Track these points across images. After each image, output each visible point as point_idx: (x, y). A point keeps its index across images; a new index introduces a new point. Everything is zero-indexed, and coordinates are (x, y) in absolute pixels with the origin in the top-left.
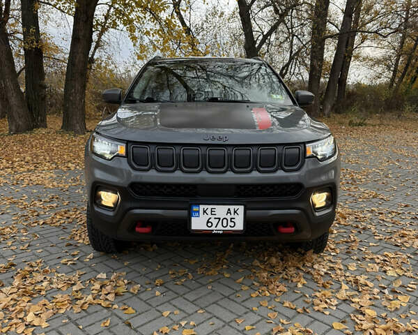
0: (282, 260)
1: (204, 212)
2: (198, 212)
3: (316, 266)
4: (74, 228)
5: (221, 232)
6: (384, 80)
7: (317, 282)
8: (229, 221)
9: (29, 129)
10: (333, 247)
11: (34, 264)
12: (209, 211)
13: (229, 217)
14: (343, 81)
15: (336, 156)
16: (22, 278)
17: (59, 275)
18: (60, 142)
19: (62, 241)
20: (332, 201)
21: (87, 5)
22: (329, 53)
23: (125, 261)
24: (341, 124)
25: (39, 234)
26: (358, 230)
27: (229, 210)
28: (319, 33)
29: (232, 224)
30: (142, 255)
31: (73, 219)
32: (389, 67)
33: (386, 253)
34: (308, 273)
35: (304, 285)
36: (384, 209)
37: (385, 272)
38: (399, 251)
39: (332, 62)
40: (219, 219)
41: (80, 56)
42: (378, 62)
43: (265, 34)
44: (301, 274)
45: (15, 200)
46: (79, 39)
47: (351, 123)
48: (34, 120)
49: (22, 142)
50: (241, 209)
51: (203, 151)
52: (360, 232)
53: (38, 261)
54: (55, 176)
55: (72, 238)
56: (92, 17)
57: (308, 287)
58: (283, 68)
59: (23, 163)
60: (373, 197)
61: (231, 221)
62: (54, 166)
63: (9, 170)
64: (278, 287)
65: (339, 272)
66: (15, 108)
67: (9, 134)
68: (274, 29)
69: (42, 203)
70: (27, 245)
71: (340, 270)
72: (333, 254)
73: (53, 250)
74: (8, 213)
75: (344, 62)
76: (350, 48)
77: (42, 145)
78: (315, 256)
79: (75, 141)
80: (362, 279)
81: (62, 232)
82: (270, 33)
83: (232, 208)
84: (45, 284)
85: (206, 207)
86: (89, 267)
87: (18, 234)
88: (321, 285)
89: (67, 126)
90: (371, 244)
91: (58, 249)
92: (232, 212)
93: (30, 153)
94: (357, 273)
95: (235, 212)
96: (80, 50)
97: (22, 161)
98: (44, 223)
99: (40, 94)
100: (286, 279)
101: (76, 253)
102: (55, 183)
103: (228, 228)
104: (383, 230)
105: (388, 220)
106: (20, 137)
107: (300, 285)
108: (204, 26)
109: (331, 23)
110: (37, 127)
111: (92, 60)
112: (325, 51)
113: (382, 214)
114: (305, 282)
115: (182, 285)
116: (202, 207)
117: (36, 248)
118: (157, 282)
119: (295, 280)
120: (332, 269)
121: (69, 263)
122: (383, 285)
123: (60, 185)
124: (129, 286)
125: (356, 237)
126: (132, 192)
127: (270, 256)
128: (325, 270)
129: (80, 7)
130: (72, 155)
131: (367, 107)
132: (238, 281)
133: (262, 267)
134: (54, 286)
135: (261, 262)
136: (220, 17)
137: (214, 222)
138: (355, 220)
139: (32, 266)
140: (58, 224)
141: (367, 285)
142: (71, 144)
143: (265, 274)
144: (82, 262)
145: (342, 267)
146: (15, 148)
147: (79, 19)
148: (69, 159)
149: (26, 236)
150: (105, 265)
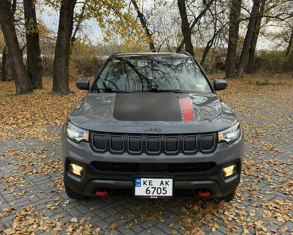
0: (202, 207)
1: (144, 183)
2: (140, 183)
3: (226, 213)
4: (57, 177)
5: (156, 197)
6: (282, 49)
7: (226, 227)
8: (162, 190)
9: (30, 90)
10: (239, 195)
11: (28, 208)
12: (147, 183)
13: (162, 187)
14: (252, 50)
15: (240, 138)
16: (19, 221)
17: (45, 218)
18: (51, 101)
19: (48, 188)
20: (237, 170)
21: (69, 4)
22: (243, 31)
23: (91, 206)
24: (250, 83)
25: (32, 182)
26: (258, 179)
27: (162, 182)
28: (235, 18)
29: (164, 192)
30: (103, 201)
31: (57, 169)
32: (286, 40)
33: (277, 201)
34: (221, 219)
35: (216, 229)
36: (278, 160)
37: (276, 218)
38: (287, 198)
39: (245, 37)
40: (155, 188)
41: (64, 40)
42: (278, 36)
43: (196, 17)
44: (215, 219)
45: (17, 152)
46: (63, 28)
47: (257, 83)
48: (33, 83)
49: (24, 102)
50: (171, 181)
51: (144, 138)
52: (259, 181)
53: (31, 206)
54: (46, 131)
55: (55, 186)
56: (73, 12)
57: (220, 231)
58: (209, 42)
59: (25, 119)
60: (271, 150)
61: (164, 190)
62: (46, 122)
63: (15, 126)
64: (198, 231)
65: (242, 218)
66: (20, 76)
67: (16, 95)
68: (203, 13)
69: (36, 154)
70: (24, 192)
71: (243, 215)
72: (239, 201)
73: (41, 196)
74: (12, 163)
75: (253, 37)
76: (258, 27)
77: (38, 104)
78: (226, 204)
79: (61, 101)
80: (259, 224)
81: (48, 180)
82: (200, 17)
83: (164, 180)
84: (35, 226)
85: (145, 180)
86: (66, 211)
87: (18, 182)
88: (229, 230)
89: (56, 89)
90: (267, 192)
91: (45, 195)
92: (164, 184)
93: (29, 111)
94: (255, 219)
95: (166, 183)
96: (64, 35)
97: (24, 118)
98: (36, 172)
99: (38, 65)
100: (204, 224)
101: (57, 199)
102: (46, 137)
103: (162, 195)
104: (276, 179)
105: (280, 170)
106: (23, 97)
107: (214, 230)
108: (153, 12)
109: (245, 9)
110: (36, 88)
111: (74, 39)
112: (240, 28)
113: (276, 165)
114: (218, 227)
115: (130, 229)
116: (142, 180)
117: (30, 194)
118: (112, 226)
119: (210, 225)
120: (237, 215)
121: (52, 207)
122: (274, 231)
123: (49, 139)
124: (92, 229)
125: (256, 186)
126: (93, 168)
127: (194, 204)
128: (232, 216)
129: (64, 5)
130: (59, 112)
131: (270, 69)
132: (169, 226)
133: (188, 213)
134: (40, 228)
135: (187, 208)
136: (164, 5)
137: (152, 190)
138: (257, 170)
139: (26, 211)
140: (46, 173)
141: (262, 230)
142: (58, 103)
143: (189, 220)
144: (61, 207)
145: (245, 213)
146: (19, 107)
147: (64, 13)
148: (57, 116)
149: (24, 184)
150: (77, 209)
